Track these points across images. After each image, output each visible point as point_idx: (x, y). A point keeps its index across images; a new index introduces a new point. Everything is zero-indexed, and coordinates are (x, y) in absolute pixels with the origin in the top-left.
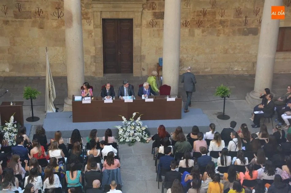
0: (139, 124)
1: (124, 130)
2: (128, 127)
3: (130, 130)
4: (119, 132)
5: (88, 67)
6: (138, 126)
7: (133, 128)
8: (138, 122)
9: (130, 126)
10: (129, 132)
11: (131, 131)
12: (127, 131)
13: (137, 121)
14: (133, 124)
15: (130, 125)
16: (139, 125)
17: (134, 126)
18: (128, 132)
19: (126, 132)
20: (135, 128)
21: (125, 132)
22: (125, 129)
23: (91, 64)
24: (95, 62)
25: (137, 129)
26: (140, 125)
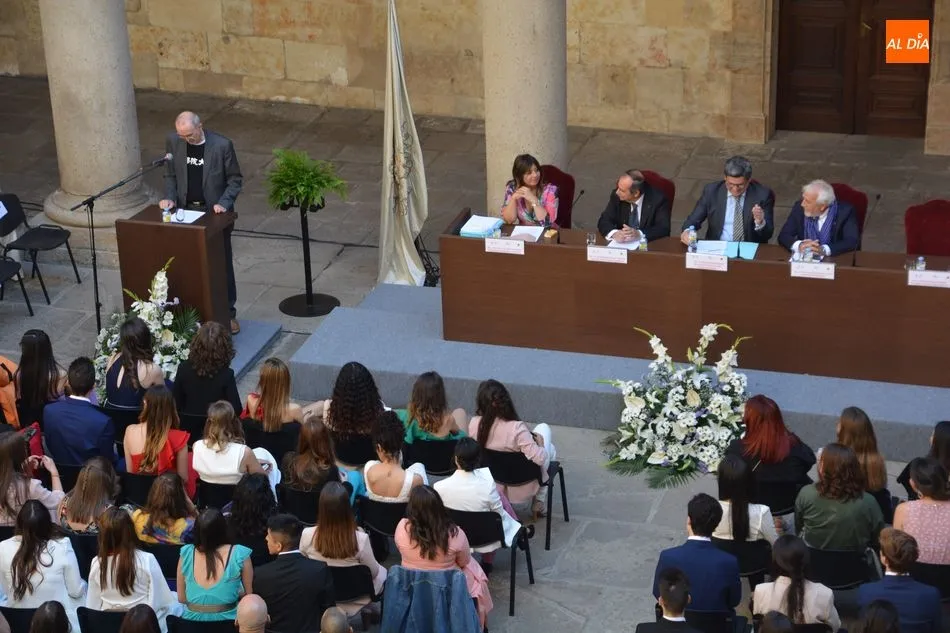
0: (729, 384)
1: (647, 402)
2: (673, 391)
3: (675, 411)
4: (625, 411)
6: (724, 393)
7: (695, 400)
8: (724, 374)
9: (682, 391)
10: (670, 420)
11: (684, 414)
12: (664, 410)
13: (721, 367)
14: (698, 380)
15: (683, 384)
16: (726, 388)
17: (697, 391)
18: (665, 416)
19: (661, 416)
20: (706, 401)
21: (655, 417)
22: (652, 398)
25: (712, 408)
26: (733, 387)
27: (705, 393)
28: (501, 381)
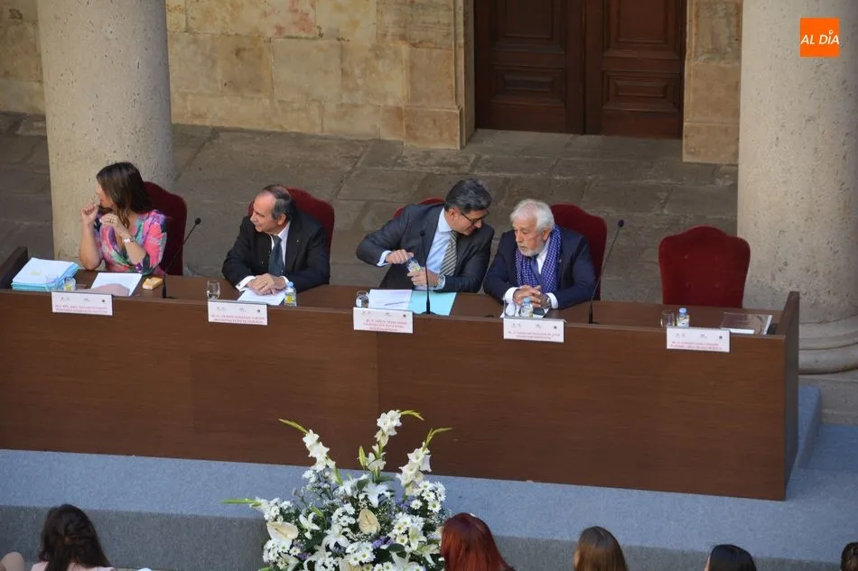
0: (420, 498)
1: (302, 530)
2: (338, 512)
3: (343, 541)
4: (269, 545)
5: (357, 72)
6: (413, 512)
7: (370, 525)
8: (413, 484)
9: (352, 511)
10: (335, 555)
11: (355, 545)
12: (326, 541)
13: (407, 473)
14: (374, 493)
15: (354, 501)
16: (416, 504)
17: (374, 510)
18: (328, 549)
19: (322, 549)
20: (387, 525)
21: (313, 552)
22: (308, 523)
23: (377, 52)
24: (403, 38)
25: (396, 534)
26: (425, 503)
27: (385, 513)
28: (81, 506)
